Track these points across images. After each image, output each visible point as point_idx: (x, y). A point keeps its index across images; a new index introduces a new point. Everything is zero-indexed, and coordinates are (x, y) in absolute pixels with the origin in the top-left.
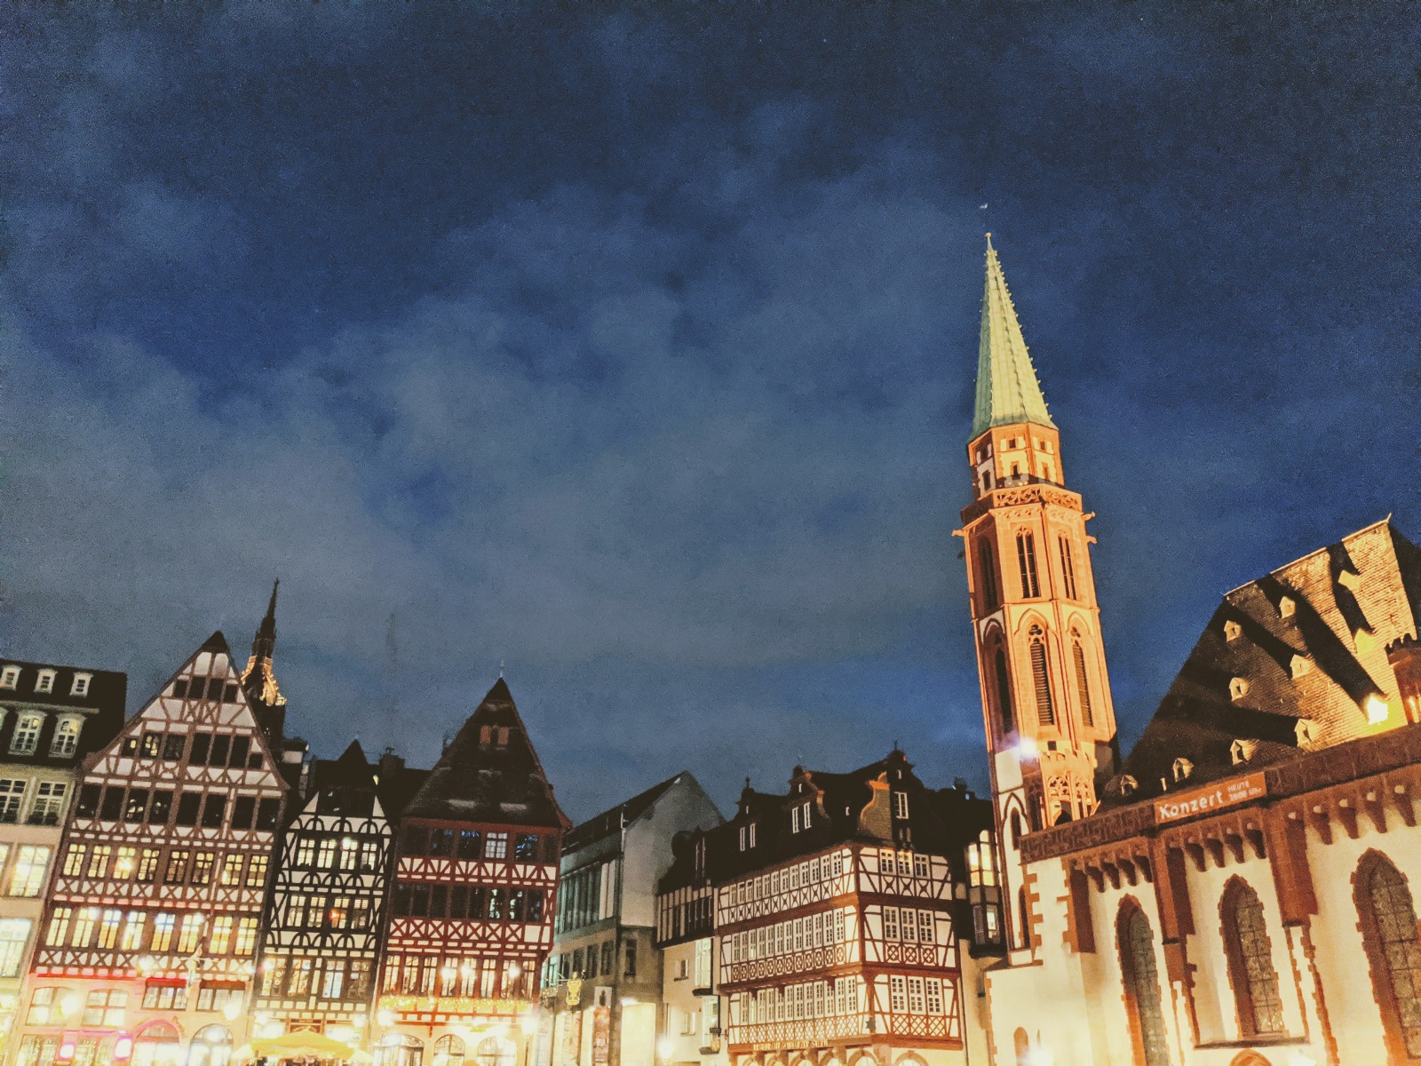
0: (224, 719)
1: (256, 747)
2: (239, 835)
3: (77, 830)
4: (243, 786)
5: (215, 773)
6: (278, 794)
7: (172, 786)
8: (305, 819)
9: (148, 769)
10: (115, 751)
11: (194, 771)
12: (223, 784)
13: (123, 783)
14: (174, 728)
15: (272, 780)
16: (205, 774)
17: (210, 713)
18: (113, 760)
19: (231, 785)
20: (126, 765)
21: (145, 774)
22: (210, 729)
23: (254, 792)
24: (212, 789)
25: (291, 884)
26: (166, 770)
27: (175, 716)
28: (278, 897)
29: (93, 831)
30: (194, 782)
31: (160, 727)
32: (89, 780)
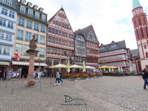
0: (65, 21)
1: (69, 27)
2: (70, 39)
3: (49, 34)
4: (69, 32)
5: (66, 29)
6: (73, 34)
7: (61, 30)
8: (77, 38)
9: (57, 26)
10: (52, 22)
11: (63, 28)
12: (67, 31)
13: (54, 28)
14: (59, 21)
15: (72, 32)
16: (64, 29)
17: (63, 20)
18: (52, 24)
19: (68, 32)
20: (54, 25)
21: (56, 27)
22: (64, 22)
23: (70, 33)
24: (66, 32)
25: (77, 47)
26: (59, 27)
27: (59, 19)
28: (76, 48)
29: (51, 35)
30: (63, 30)
31: (57, 20)
32: (49, 26)
